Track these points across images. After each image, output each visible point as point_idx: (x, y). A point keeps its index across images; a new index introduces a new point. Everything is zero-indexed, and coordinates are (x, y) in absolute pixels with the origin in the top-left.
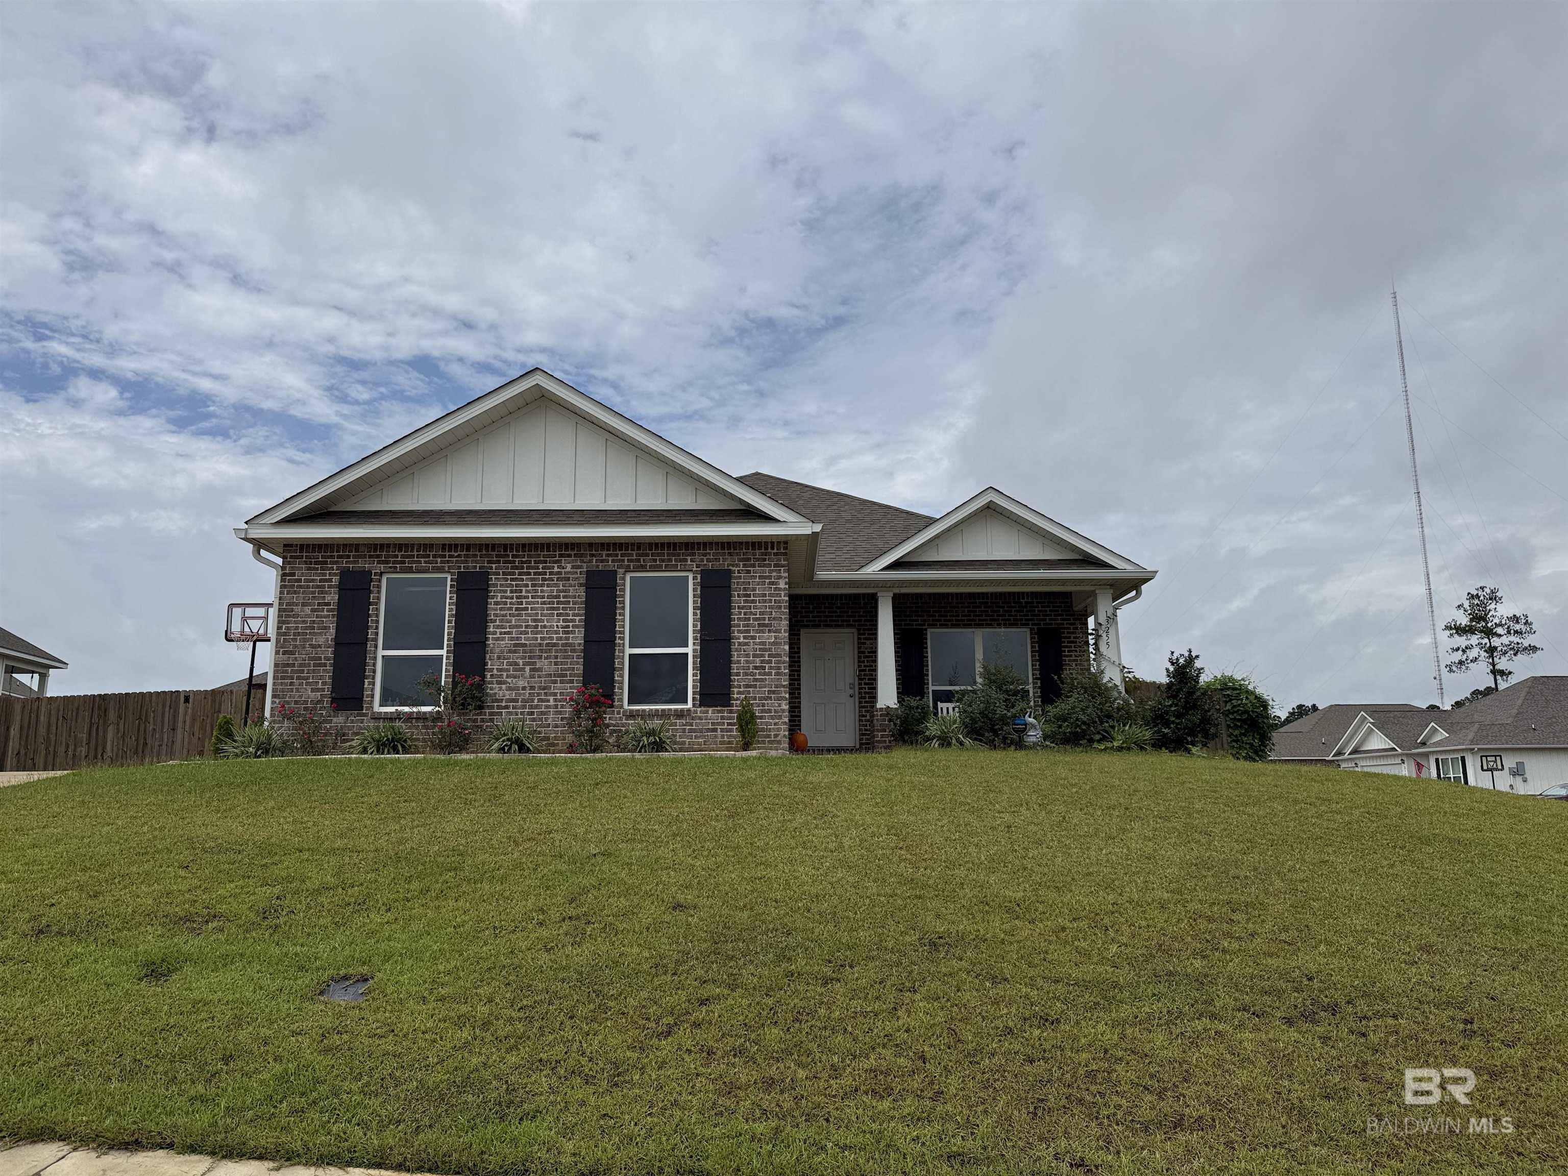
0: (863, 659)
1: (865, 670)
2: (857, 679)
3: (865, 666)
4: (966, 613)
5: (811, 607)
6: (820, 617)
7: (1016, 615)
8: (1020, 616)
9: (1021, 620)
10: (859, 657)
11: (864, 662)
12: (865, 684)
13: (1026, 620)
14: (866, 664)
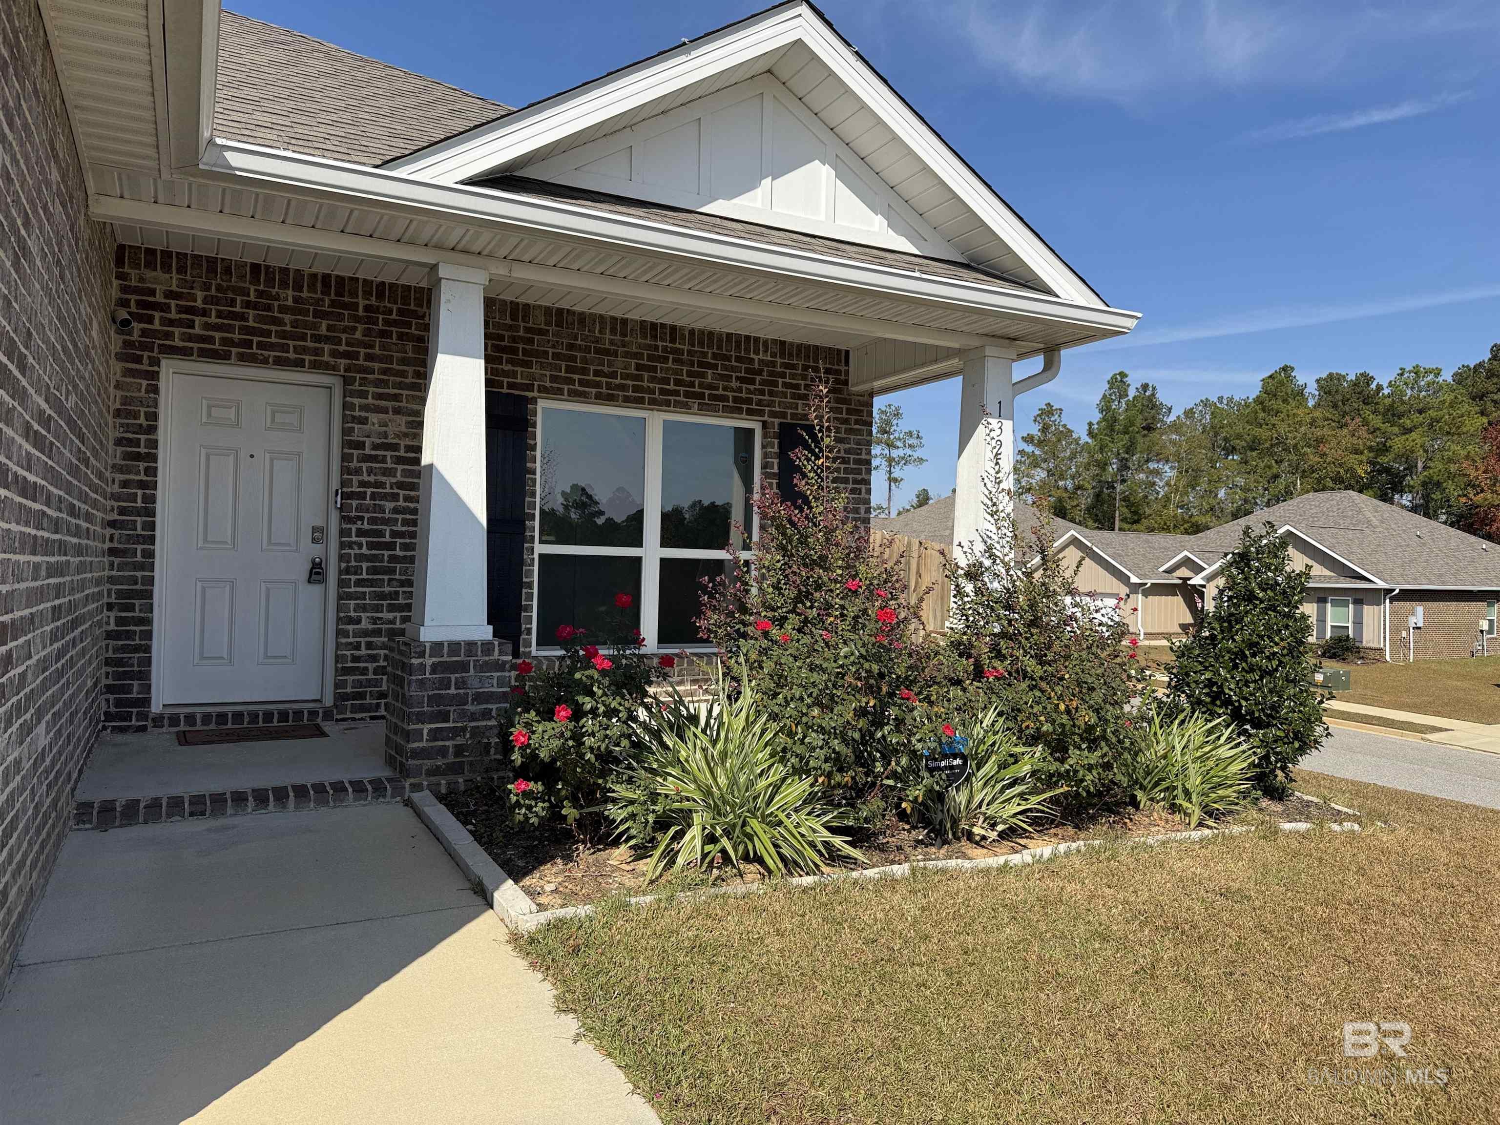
0: (354, 464)
1: (362, 496)
2: (335, 517)
3: (362, 484)
4: (633, 371)
5: (200, 295)
6: (229, 329)
7: (740, 390)
8: (749, 391)
9: (749, 401)
10: (346, 458)
11: (358, 471)
12: (361, 533)
13: (759, 403)
14: (365, 477)
